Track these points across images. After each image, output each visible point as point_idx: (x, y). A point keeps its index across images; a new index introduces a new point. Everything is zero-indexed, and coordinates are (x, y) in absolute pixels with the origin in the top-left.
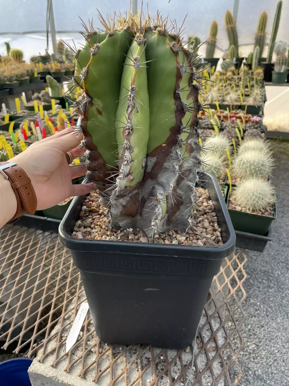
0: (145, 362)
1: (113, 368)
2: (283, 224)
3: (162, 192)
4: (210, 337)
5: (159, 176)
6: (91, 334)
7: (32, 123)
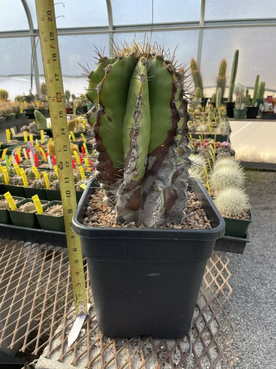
0: (147, 352)
1: (118, 358)
2: (254, 243)
3: (162, 185)
4: (203, 327)
5: (159, 172)
6: (93, 331)
7: (24, 150)
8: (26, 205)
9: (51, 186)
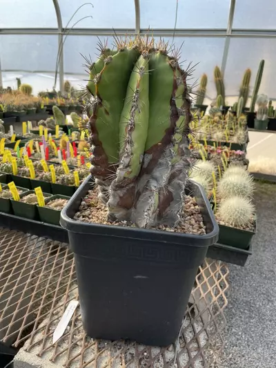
0: (129, 357)
1: (98, 361)
2: (264, 258)
3: (155, 184)
4: (192, 338)
5: (154, 170)
6: (78, 329)
7: (37, 143)
8: (29, 196)
9: (57, 180)
